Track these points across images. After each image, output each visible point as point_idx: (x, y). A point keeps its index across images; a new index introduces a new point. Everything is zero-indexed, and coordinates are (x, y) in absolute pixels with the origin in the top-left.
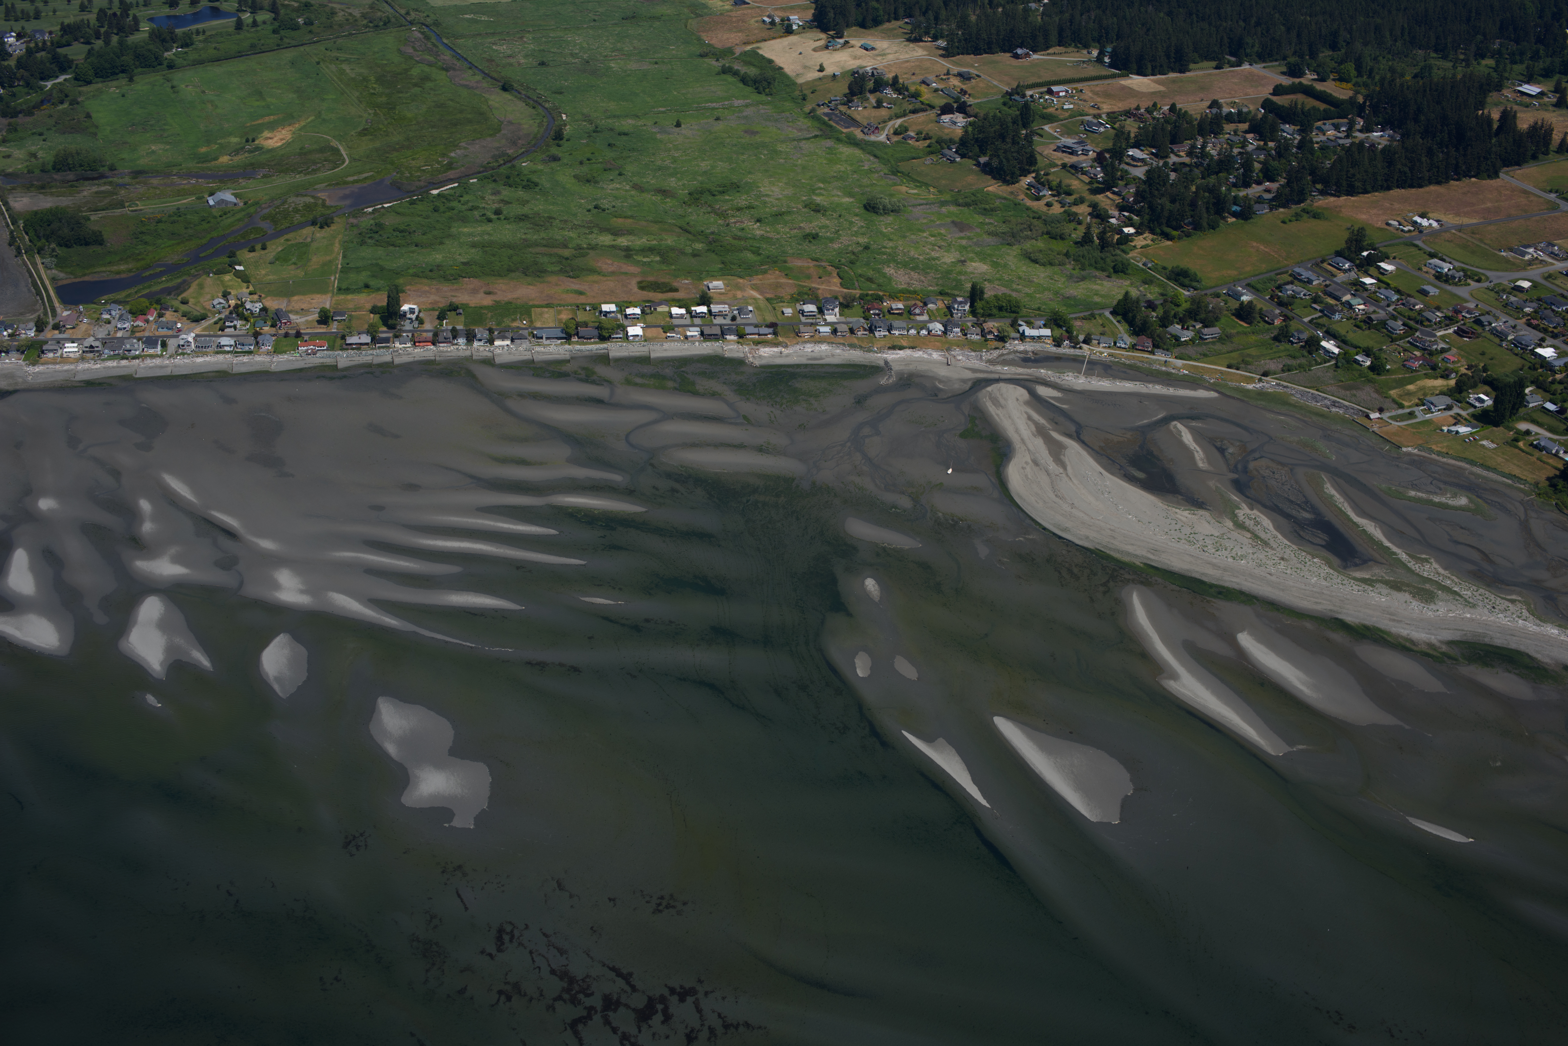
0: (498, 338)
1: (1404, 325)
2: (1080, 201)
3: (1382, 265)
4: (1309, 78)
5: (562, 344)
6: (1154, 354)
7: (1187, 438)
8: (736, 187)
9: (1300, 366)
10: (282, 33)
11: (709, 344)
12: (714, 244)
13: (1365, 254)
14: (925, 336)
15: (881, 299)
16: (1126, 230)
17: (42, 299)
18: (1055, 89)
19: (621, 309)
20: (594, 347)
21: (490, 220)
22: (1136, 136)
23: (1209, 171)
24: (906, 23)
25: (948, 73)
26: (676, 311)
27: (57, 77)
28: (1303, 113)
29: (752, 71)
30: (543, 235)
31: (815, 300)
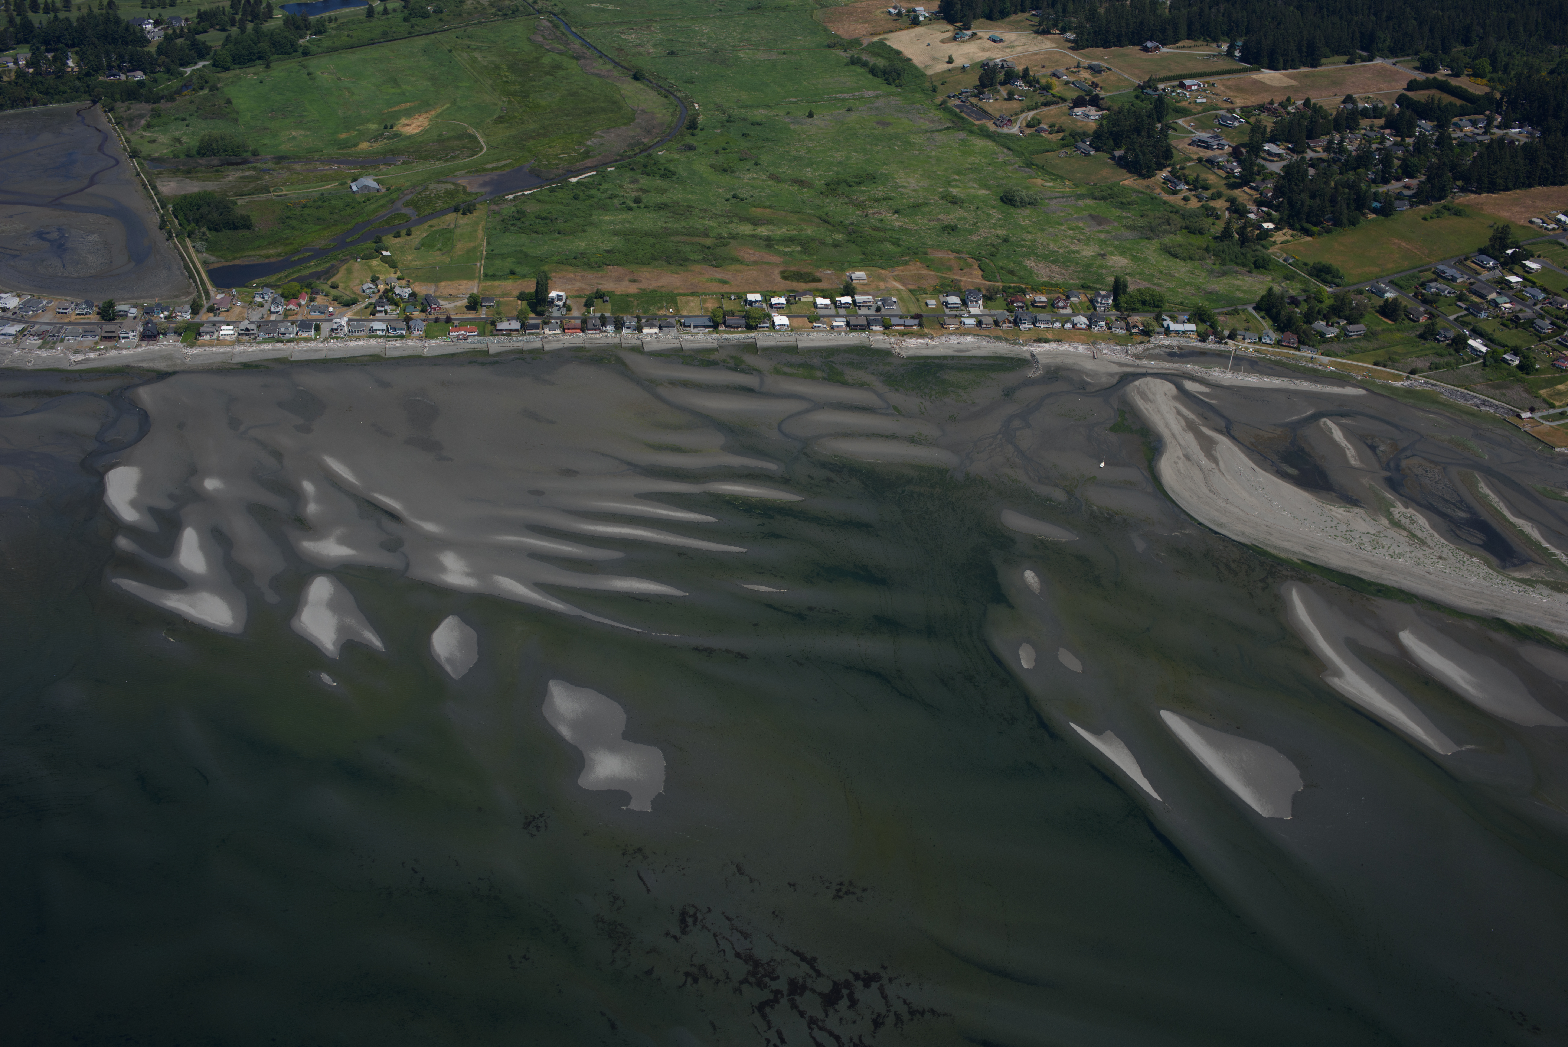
0: (647, 326)
1: (1552, 324)
2: (1218, 196)
3: (1528, 263)
4: (1442, 73)
5: (709, 332)
6: (1299, 350)
7: (1338, 435)
8: (872, 178)
9: (1448, 364)
10: (413, 21)
11: (855, 334)
12: (854, 235)
13: (1509, 252)
14: (1070, 329)
15: (1023, 292)
16: (1265, 225)
17: (195, 282)
18: (1187, 82)
19: (766, 299)
20: (742, 336)
21: (630, 209)
22: (1272, 131)
23: (1347, 167)
24: (1033, 15)
25: (1078, 66)
26: (820, 301)
27: (196, 63)
28: (1440, 109)
29: (881, 63)
30: (683, 224)
31: (958, 292)
